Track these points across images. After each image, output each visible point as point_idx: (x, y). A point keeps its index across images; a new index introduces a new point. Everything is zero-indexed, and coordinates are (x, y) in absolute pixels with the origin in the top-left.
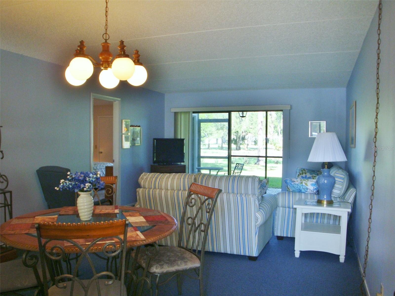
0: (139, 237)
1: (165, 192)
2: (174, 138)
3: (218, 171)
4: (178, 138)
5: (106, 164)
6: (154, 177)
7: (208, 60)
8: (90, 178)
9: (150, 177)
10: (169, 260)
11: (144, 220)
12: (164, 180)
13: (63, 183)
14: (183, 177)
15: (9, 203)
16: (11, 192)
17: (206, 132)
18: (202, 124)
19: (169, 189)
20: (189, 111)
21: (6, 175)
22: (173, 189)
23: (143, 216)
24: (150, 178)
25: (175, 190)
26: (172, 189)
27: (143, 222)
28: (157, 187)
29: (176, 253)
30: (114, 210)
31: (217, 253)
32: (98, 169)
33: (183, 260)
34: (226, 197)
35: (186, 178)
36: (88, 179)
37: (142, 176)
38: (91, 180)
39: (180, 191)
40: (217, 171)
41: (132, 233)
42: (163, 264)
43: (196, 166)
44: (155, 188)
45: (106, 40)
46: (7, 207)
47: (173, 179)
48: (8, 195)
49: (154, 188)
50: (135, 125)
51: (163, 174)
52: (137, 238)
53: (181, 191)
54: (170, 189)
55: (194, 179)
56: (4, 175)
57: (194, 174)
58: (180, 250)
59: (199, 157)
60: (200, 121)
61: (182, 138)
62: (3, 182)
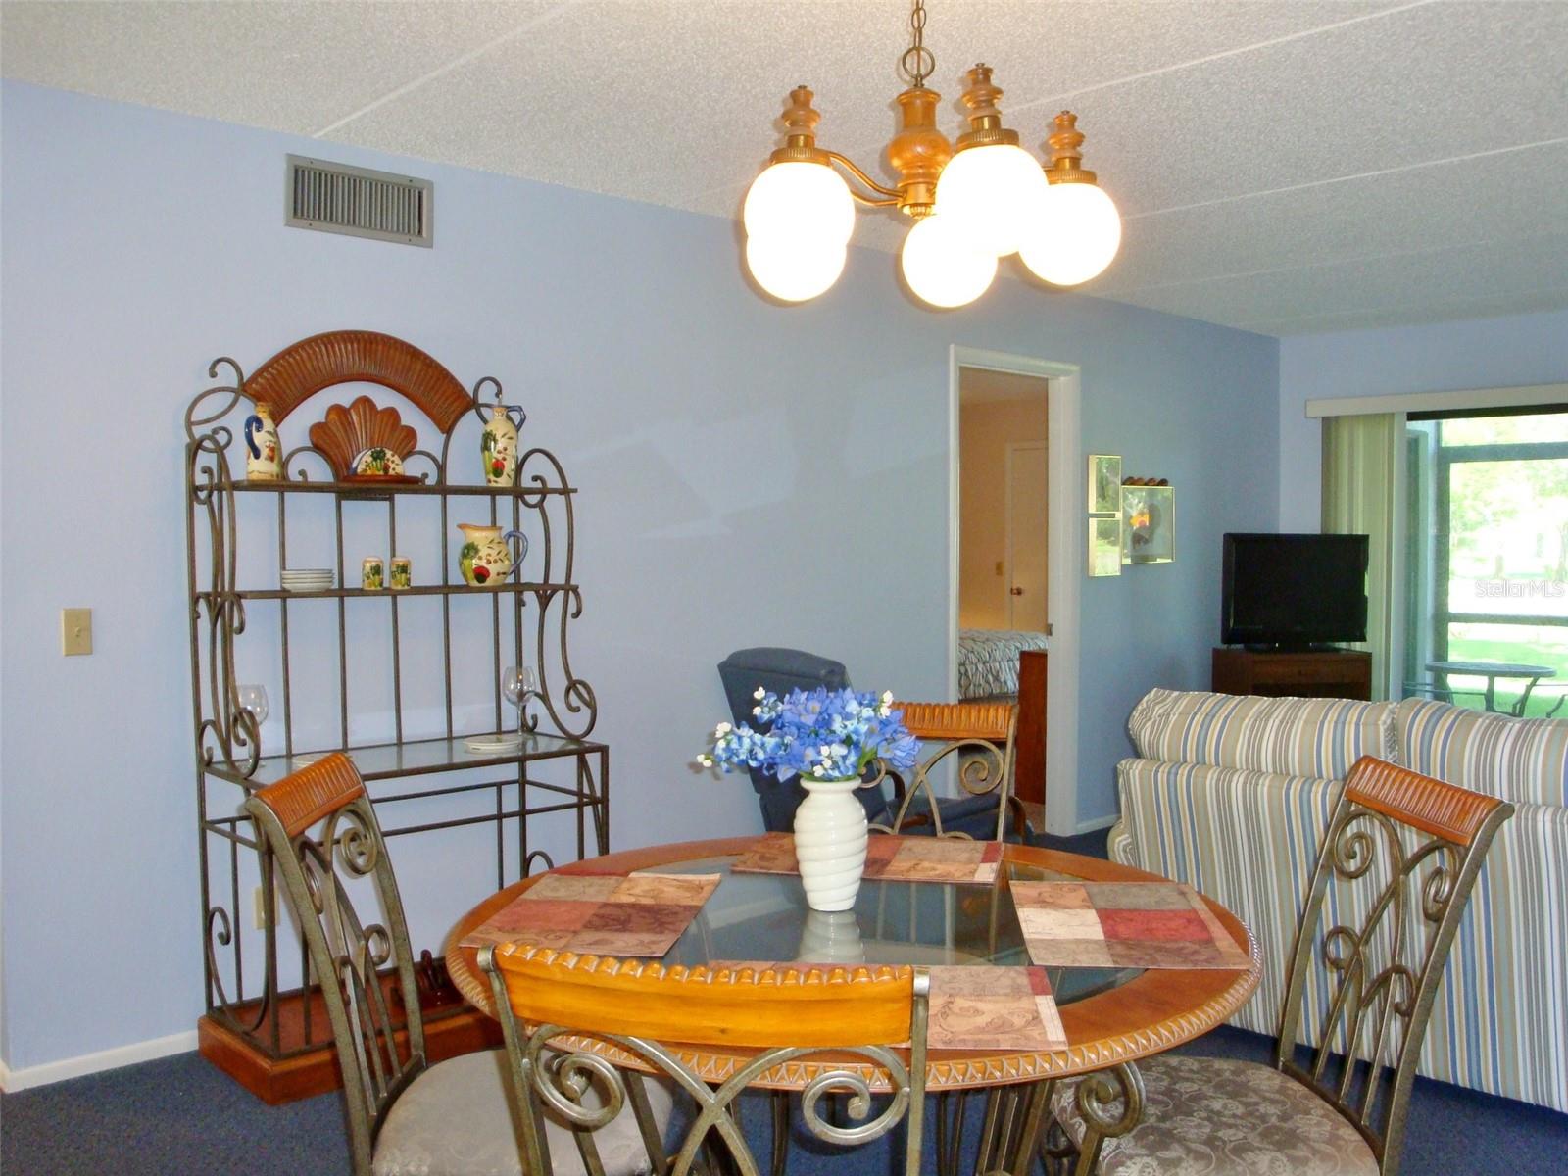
0: (1035, 1033)
1: (1245, 783)
2: (1318, 531)
3: (1533, 684)
4: (1338, 533)
5: (1032, 639)
6: (1199, 710)
7: (1466, 157)
8: (848, 720)
9: (1179, 711)
10: (1210, 1141)
11: (1097, 933)
12: (1246, 726)
13: (729, 737)
14: (1333, 716)
15: (598, 793)
16: (603, 750)
17: (1485, 505)
18: (1457, 470)
19: (1264, 769)
20: (1390, 411)
21: (588, 682)
22: (1284, 772)
23: (1096, 910)
24: (1180, 714)
25: (1294, 777)
26: (1282, 773)
27: (1087, 941)
28: (1211, 758)
29: (1257, 1104)
30: (973, 866)
31: (1498, 1098)
32: (998, 658)
33: (1286, 1151)
34: (1549, 826)
35: (1350, 723)
36: (837, 725)
37: (1144, 705)
38: (850, 728)
39: (1316, 783)
40: (1529, 681)
41: (1014, 1005)
42: (1180, 1160)
43: (1426, 655)
44: (1201, 762)
45: (919, 80)
46: (588, 810)
47: (1287, 722)
48: (594, 760)
49: (1197, 764)
50: (1146, 478)
51: (1241, 700)
52: (1027, 1038)
53: (1323, 784)
54: (1271, 770)
55: (1386, 730)
56: (582, 683)
57: (1390, 706)
58: (1282, 1090)
59: (1442, 619)
60: (1447, 457)
61: (1359, 530)
62: (577, 710)
